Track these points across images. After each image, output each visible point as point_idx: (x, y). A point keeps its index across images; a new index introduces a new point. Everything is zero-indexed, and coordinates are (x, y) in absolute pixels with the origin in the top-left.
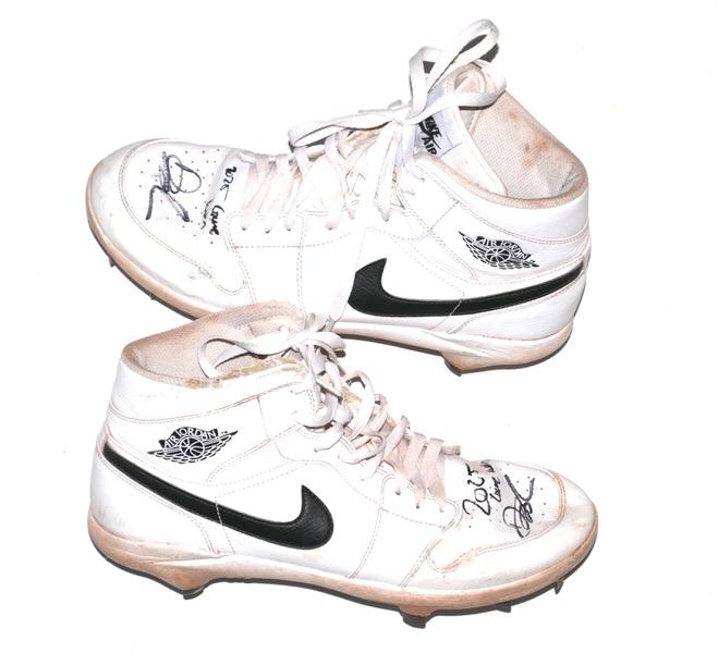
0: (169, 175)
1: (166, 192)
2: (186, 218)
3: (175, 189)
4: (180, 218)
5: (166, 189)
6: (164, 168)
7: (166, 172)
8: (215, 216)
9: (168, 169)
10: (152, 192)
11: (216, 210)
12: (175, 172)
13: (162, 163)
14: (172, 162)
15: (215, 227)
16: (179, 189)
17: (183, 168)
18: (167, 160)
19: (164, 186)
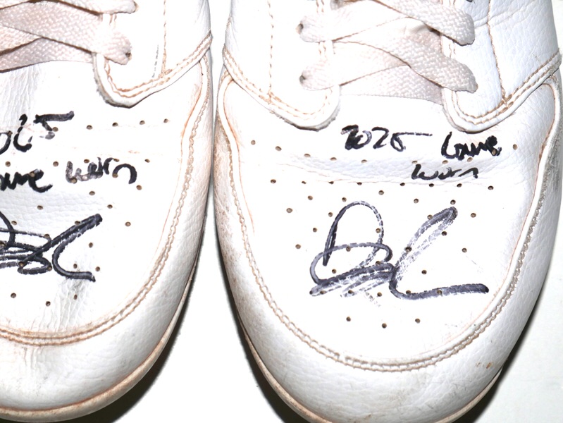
0: (354, 272)
1: (395, 270)
2: (449, 215)
3: (382, 255)
4: (450, 228)
5: (389, 273)
6: (342, 286)
7: (351, 281)
8: (462, 151)
9: (343, 277)
10: (409, 295)
11: (451, 150)
12: (342, 262)
13: (335, 294)
14: (324, 273)
15: (482, 146)
16: (379, 246)
17: (331, 247)
18: (326, 283)
19: (385, 277)
